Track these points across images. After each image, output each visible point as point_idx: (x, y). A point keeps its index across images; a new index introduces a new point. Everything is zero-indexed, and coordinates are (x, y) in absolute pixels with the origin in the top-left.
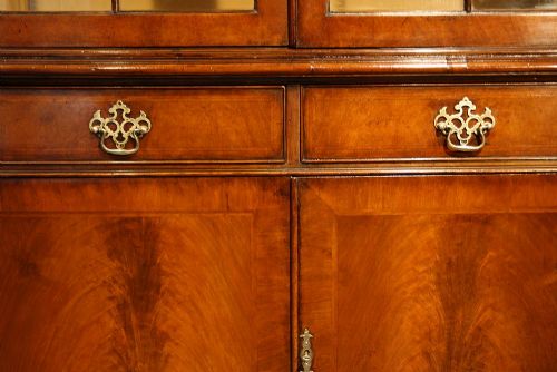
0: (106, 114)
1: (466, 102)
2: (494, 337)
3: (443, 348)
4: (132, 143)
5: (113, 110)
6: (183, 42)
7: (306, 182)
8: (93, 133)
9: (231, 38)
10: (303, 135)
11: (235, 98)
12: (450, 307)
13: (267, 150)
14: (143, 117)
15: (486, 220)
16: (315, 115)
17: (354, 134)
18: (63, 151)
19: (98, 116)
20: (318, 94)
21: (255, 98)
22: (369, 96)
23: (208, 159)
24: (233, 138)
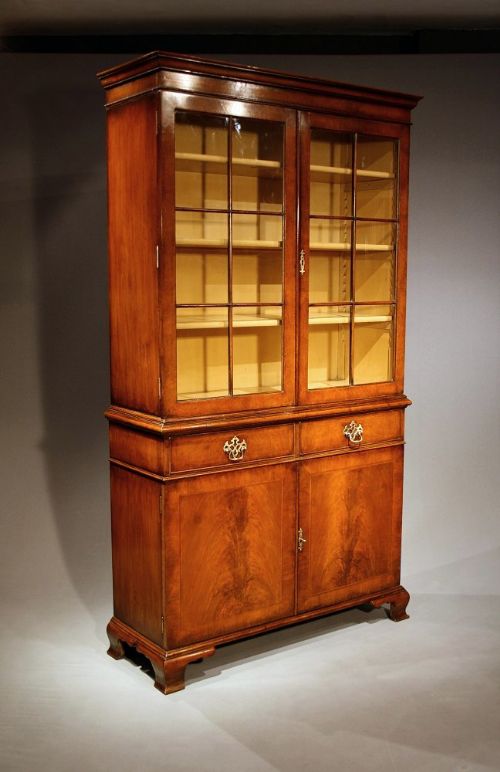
0: (230, 443)
1: (353, 422)
2: (363, 520)
3: (346, 528)
4: (240, 454)
5: (233, 441)
6: (258, 407)
7: (301, 463)
8: (226, 453)
9: (275, 404)
10: (300, 444)
11: (276, 430)
12: (349, 509)
13: (288, 451)
14: (244, 442)
15: (360, 471)
16: (304, 434)
17: (317, 440)
18: (213, 462)
19: (227, 444)
20: (305, 425)
21: (284, 428)
22: (323, 423)
23: (268, 457)
24: (276, 448)
